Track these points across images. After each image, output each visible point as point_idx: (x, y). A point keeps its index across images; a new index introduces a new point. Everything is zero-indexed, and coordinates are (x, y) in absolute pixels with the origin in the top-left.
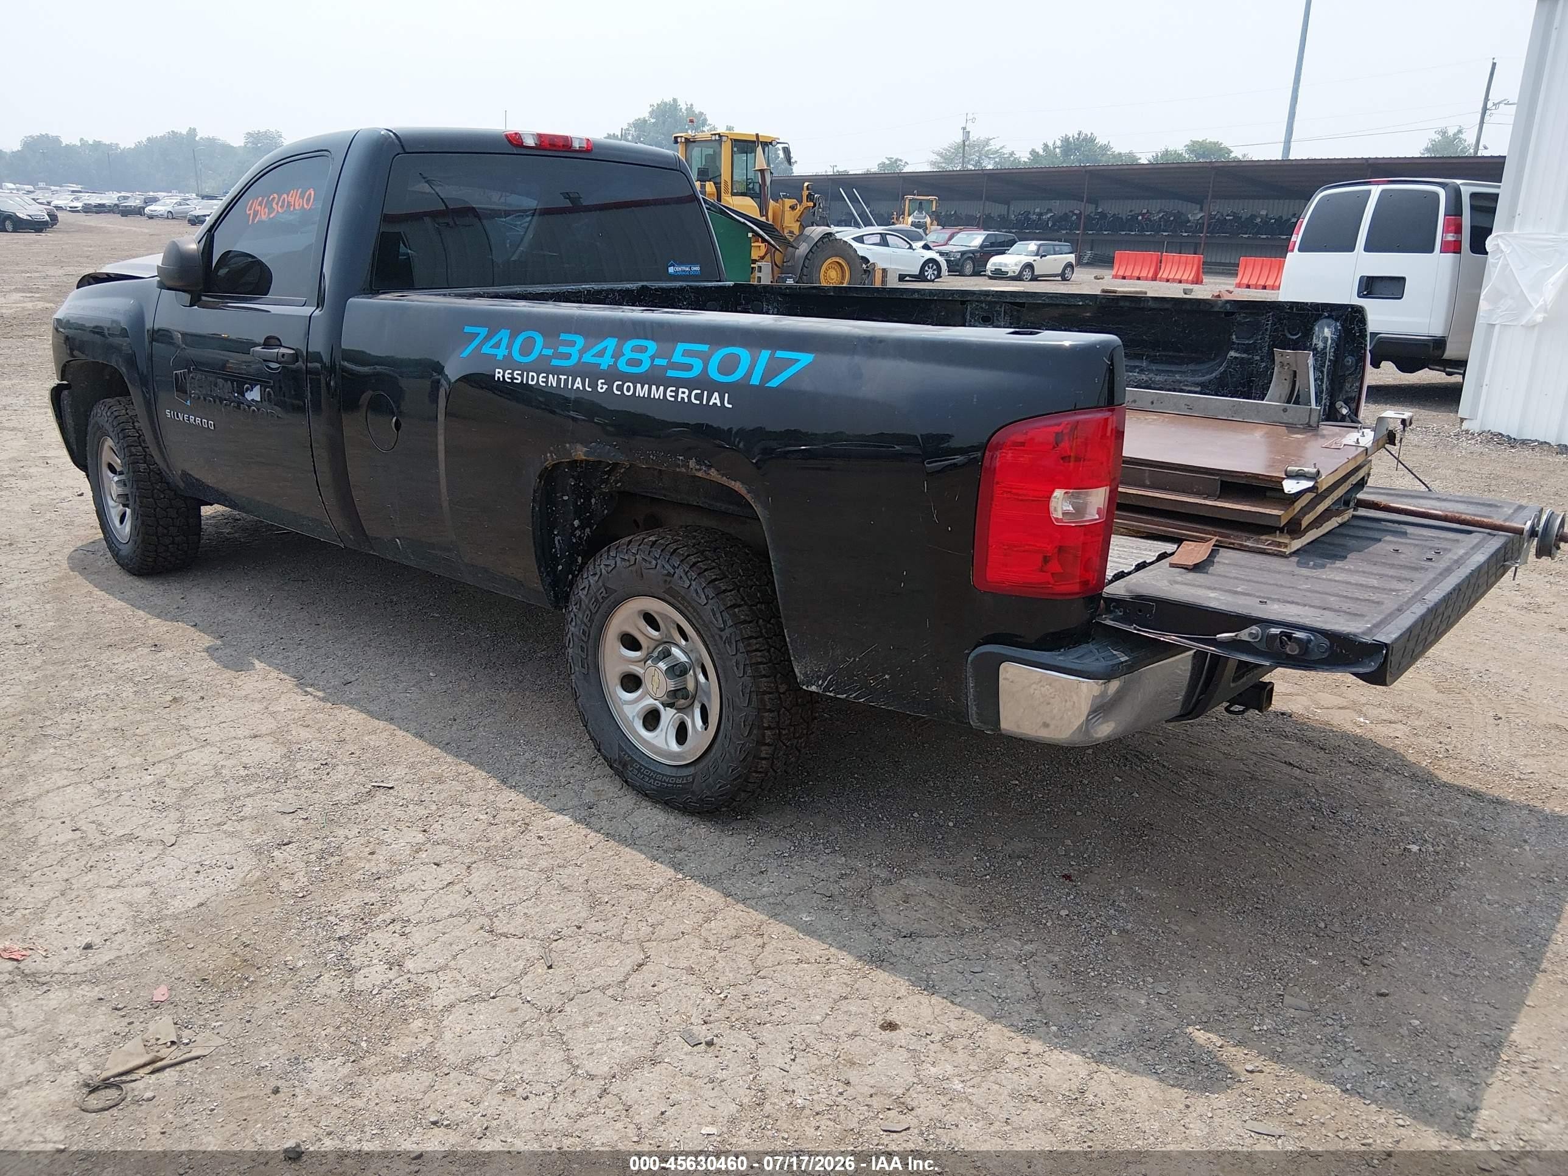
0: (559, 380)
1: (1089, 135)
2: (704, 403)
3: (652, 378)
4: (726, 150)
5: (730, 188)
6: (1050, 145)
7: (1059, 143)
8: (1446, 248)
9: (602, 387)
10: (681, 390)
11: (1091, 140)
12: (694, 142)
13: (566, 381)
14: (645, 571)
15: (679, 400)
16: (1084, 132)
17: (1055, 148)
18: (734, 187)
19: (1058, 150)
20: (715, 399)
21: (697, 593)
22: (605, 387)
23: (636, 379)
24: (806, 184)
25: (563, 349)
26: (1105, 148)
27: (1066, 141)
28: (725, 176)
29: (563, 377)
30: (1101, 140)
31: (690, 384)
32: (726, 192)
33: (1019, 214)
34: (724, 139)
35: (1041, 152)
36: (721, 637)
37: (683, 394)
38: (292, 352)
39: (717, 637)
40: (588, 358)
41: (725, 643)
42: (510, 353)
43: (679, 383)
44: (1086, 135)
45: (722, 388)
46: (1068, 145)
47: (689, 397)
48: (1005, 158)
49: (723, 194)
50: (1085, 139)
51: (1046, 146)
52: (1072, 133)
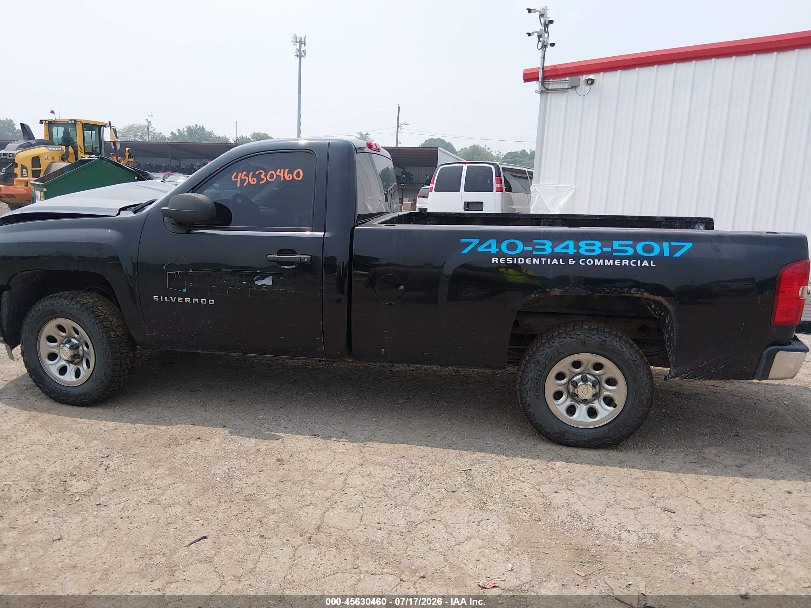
0: (541, 261)
1: (201, 127)
2: (639, 265)
3: (603, 256)
4: (79, 128)
5: (83, 150)
6: (181, 130)
7: (185, 130)
8: (500, 190)
9: (571, 262)
10: (623, 261)
11: (203, 129)
12: (54, 123)
13: (546, 261)
14: (587, 342)
15: (623, 265)
16: (199, 125)
17: (184, 132)
18: (86, 149)
19: (185, 133)
20: (645, 263)
21: (621, 347)
22: (574, 262)
23: (594, 258)
24: (127, 149)
25: (537, 247)
26: (211, 134)
27: (189, 129)
28: (80, 143)
29: (543, 260)
30: (208, 129)
31: (629, 258)
32: (81, 152)
33: (188, 166)
34: (78, 123)
35: (177, 134)
36: (635, 364)
37: (625, 262)
38: (309, 257)
39: (632, 365)
40: (558, 249)
41: (637, 367)
42: (500, 250)
43: (621, 258)
44: (200, 126)
45: (649, 259)
46: (192, 131)
47: (629, 263)
48: (156, 135)
49: (79, 153)
50: (199, 129)
51: (179, 130)
52: (192, 125)
